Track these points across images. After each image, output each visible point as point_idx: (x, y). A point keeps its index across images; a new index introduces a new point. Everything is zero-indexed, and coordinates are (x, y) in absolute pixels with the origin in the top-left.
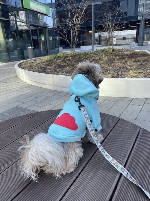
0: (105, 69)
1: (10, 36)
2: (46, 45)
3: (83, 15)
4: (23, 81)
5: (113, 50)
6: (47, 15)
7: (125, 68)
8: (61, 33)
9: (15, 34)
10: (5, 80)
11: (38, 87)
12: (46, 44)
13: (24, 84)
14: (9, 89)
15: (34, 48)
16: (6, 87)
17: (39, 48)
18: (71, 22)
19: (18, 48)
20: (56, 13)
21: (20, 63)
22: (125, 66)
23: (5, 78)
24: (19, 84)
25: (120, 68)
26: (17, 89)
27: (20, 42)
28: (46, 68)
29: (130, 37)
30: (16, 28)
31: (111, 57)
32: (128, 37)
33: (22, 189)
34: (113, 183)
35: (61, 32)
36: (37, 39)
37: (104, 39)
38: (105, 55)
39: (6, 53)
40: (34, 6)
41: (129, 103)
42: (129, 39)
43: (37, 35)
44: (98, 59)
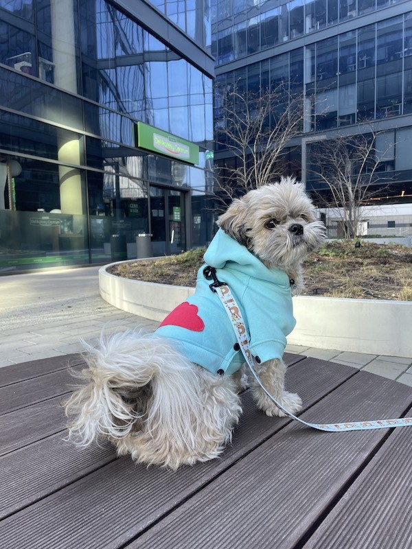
0: (332, 283)
1: (98, 207)
2: (183, 232)
3: (278, 158)
4: (112, 306)
5: (357, 245)
6: (192, 165)
7: (391, 281)
8: (221, 199)
9: (110, 203)
10: (67, 302)
11: (148, 319)
12: (183, 229)
13: (114, 313)
14: (73, 321)
15: (152, 235)
16: (66, 317)
17: (165, 240)
18: (248, 175)
19: (113, 236)
20: (212, 163)
21: (113, 267)
22: (390, 278)
23: (68, 299)
24: (101, 312)
25: (376, 280)
26: (93, 322)
27: (121, 221)
28: (174, 277)
29: (407, 221)
30: (115, 194)
31: (353, 259)
32: (402, 222)
33: (43, 495)
34: (315, 504)
35: (221, 197)
36: (163, 216)
37: (336, 224)
38: (334, 253)
39: (84, 250)
40: (161, 144)
41: (404, 370)
42: (404, 225)
43: (163, 208)
44: (315, 260)
